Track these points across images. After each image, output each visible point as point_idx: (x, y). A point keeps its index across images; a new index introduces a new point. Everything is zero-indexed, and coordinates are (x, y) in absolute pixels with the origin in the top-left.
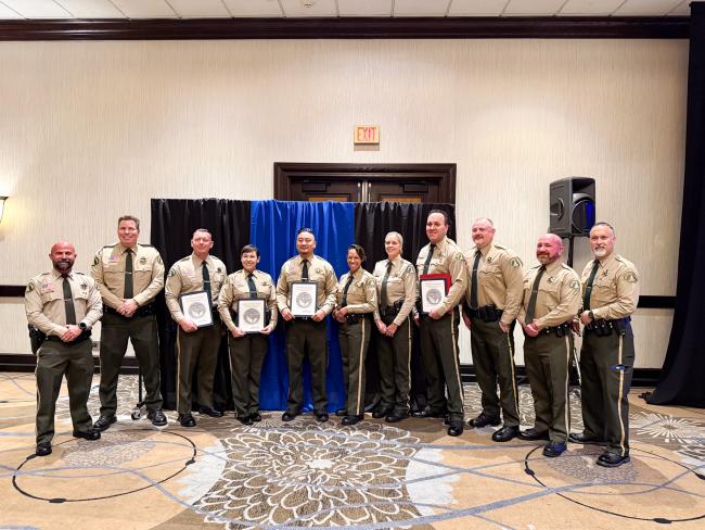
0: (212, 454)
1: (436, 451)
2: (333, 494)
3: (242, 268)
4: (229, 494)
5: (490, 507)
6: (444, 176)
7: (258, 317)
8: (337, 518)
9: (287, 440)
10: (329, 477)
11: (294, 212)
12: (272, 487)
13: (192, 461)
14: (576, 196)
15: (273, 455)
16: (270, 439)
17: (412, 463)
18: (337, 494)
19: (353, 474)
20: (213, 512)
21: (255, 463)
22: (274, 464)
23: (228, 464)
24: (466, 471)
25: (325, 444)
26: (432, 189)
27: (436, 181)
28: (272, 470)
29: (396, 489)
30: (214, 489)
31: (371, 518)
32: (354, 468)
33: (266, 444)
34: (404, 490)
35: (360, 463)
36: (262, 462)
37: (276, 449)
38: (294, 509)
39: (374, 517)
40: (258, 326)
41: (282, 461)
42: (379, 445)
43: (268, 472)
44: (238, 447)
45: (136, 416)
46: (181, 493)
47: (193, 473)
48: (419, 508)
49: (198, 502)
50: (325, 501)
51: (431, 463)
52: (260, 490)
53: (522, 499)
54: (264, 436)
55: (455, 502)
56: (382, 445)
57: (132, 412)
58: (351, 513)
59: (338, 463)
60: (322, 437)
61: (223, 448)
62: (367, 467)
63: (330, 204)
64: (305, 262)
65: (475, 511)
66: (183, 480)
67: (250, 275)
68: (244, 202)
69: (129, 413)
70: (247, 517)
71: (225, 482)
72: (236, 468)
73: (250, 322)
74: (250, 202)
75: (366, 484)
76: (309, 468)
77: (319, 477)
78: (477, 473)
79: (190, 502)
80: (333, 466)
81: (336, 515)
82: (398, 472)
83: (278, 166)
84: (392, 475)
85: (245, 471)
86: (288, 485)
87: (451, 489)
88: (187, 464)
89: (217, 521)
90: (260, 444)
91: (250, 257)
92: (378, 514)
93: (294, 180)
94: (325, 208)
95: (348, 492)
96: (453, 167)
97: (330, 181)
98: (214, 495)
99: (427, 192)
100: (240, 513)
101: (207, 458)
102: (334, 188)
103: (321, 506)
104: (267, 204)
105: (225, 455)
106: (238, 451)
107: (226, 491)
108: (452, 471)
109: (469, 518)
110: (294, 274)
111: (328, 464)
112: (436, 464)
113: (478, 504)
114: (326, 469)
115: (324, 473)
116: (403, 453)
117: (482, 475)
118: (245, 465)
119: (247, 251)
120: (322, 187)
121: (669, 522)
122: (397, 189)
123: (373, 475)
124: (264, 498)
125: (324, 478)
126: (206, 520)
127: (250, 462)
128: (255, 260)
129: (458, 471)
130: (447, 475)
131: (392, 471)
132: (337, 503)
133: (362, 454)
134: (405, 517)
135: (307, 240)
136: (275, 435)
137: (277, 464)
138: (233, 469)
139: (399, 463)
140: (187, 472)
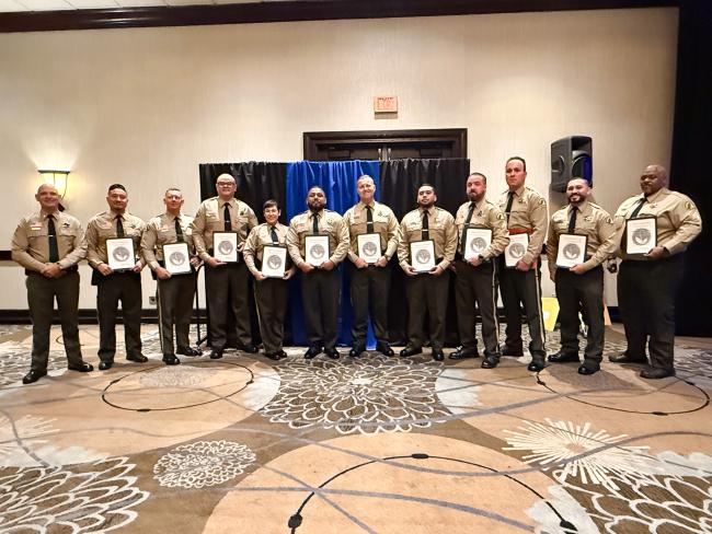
0: (267, 377)
1: (459, 371)
2: (375, 401)
3: (265, 221)
4: (287, 403)
5: (510, 407)
7: (280, 263)
8: (381, 416)
10: (369, 390)
11: (325, 170)
12: (323, 398)
13: (251, 382)
14: (575, 153)
15: (319, 376)
17: (439, 379)
18: (380, 401)
19: (390, 388)
20: (277, 415)
21: (305, 382)
22: (322, 382)
23: (282, 383)
24: (486, 383)
25: (362, 368)
27: (449, 145)
28: (321, 387)
29: (429, 397)
30: (274, 400)
31: (410, 417)
32: (390, 384)
33: (313, 369)
34: (435, 397)
35: (395, 380)
36: (310, 381)
37: (321, 372)
38: (345, 412)
39: (413, 416)
40: (279, 271)
41: (328, 380)
42: (409, 368)
43: (317, 388)
46: (247, 403)
47: (254, 389)
48: (451, 410)
49: (263, 409)
50: (370, 407)
51: (456, 379)
52: (313, 400)
53: (536, 402)
55: (480, 404)
56: (412, 368)
58: (393, 413)
59: (376, 381)
60: (359, 364)
61: (275, 373)
62: (401, 383)
63: (357, 163)
65: (498, 410)
66: (245, 395)
67: (273, 228)
68: (281, 163)
70: (305, 417)
71: (282, 396)
72: (290, 386)
73: (273, 267)
75: (402, 394)
76: (351, 384)
77: (362, 390)
78: (495, 385)
79: (257, 409)
80: (373, 383)
81: (381, 415)
82: (429, 386)
83: (306, 134)
84: (424, 388)
85: (298, 387)
86: (336, 396)
87: (476, 396)
88: (248, 384)
89: (281, 421)
90: (306, 369)
91: (273, 212)
92: (416, 414)
93: (321, 148)
95: (389, 400)
96: (465, 130)
98: (275, 404)
100: (300, 415)
101: (263, 380)
102: (357, 154)
103: (366, 410)
104: (298, 166)
105: (279, 377)
106: (289, 374)
107: (284, 402)
108: (474, 384)
109: (494, 415)
111: (368, 381)
112: (460, 380)
113: (500, 405)
114: (366, 385)
115: (365, 387)
116: (431, 373)
118: (297, 384)
119: (269, 206)
120: (346, 153)
121: (666, 414)
123: (407, 388)
124: (318, 405)
125: (366, 391)
126: (271, 420)
127: (300, 381)
128: (277, 214)
129: (480, 383)
130: (470, 386)
131: (424, 385)
132: (380, 407)
133: (396, 375)
134: (439, 415)
136: (319, 363)
137: (324, 382)
138: (287, 386)
139: (428, 380)
140: (249, 390)
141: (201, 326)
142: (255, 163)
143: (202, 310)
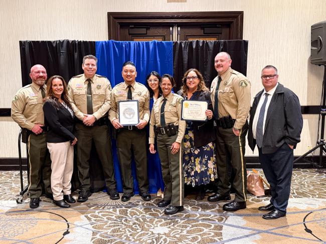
0: (81, 226)
1: (240, 218)
6: (234, 20)
9: (133, 214)
10: (168, 239)
11: (127, 49)
13: (67, 232)
15: (125, 225)
16: (120, 214)
17: (225, 227)
19: (184, 237)
21: (114, 231)
22: (127, 232)
23: (94, 233)
24: (264, 232)
25: (160, 216)
26: (225, 31)
28: (127, 236)
32: (185, 233)
33: (119, 217)
35: (188, 229)
36: (118, 230)
37: (126, 220)
41: (132, 229)
42: (198, 215)
43: (124, 237)
44: (99, 221)
45: (19, 201)
47: (70, 241)
51: (238, 227)
54: (116, 211)
56: (201, 215)
57: (16, 198)
59: (173, 229)
60: (157, 211)
61: (88, 222)
62: (194, 231)
63: (155, 43)
64: (130, 87)
68: (90, 42)
69: (14, 199)
72: (101, 236)
74: (94, 42)
76: (153, 233)
77: (162, 240)
78: (272, 233)
80: (170, 232)
82: (217, 234)
83: (110, 14)
84: (213, 236)
85: (107, 237)
88: (65, 234)
90: (113, 217)
93: (123, 26)
94: (151, 46)
97: (148, 26)
99: (221, 33)
101: (77, 229)
102: (152, 31)
104: (107, 44)
105: (90, 227)
106: (99, 223)
108: (254, 232)
110: (121, 96)
111: (166, 230)
112: (242, 228)
114: (165, 234)
115: (164, 237)
116: (217, 221)
117: (276, 234)
118: (106, 233)
120: (143, 31)
122: (199, 31)
123: (199, 237)
125: (165, 240)
127: (110, 231)
129: (259, 232)
130: (252, 235)
131: (213, 234)
135: (132, 71)
136: (124, 211)
137: (130, 232)
138: (98, 236)
139: (216, 228)
140: (66, 241)
141: (24, 172)
142: (68, 41)
143: (24, 159)
